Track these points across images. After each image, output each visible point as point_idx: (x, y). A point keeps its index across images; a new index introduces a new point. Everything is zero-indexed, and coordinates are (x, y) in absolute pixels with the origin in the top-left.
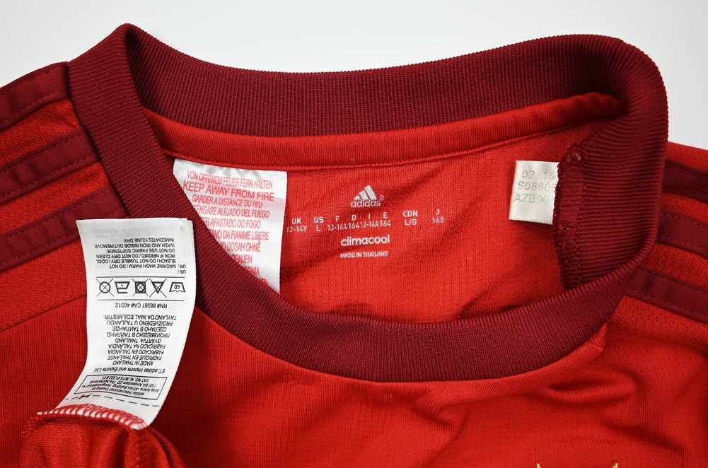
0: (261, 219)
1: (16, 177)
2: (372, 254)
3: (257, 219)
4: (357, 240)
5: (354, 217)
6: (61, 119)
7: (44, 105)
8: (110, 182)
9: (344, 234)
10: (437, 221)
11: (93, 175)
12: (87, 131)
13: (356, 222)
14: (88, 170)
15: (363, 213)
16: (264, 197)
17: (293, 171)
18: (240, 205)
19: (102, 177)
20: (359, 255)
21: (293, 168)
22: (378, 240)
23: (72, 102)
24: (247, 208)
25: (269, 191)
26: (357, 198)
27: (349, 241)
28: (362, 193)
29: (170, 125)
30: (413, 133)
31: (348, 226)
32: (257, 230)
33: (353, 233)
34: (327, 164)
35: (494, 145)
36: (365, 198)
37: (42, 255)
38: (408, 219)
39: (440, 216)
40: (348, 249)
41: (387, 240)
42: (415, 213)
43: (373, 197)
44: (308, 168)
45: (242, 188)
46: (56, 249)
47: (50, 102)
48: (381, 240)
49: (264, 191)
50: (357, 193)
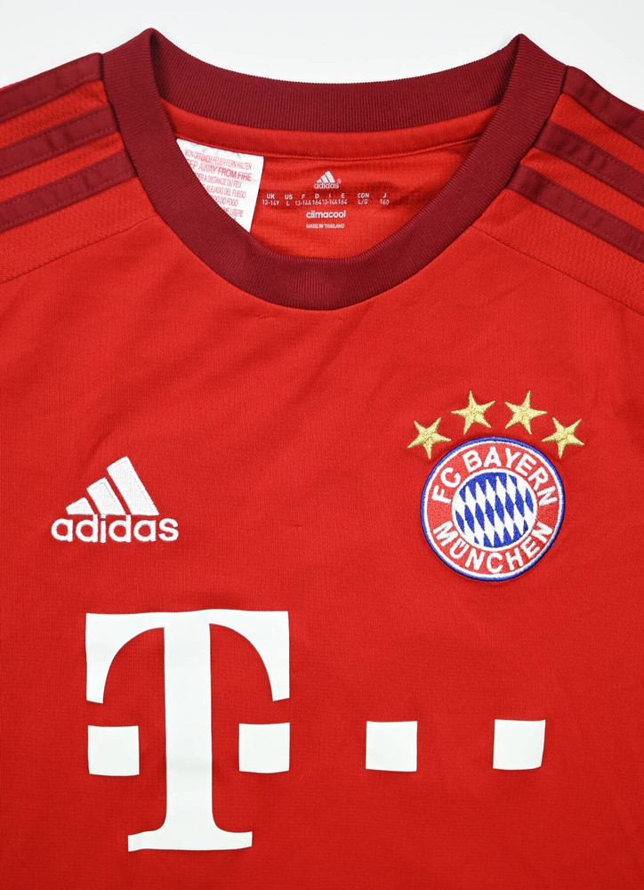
0: (239, 199)
1: (50, 143)
2: (331, 226)
3: (236, 198)
4: (319, 214)
5: (317, 196)
6: (94, 95)
7: (81, 84)
8: (126, 149)
9: (309, 208)
10: (384, 203)
11: (113, 142)
12: (112, 106)
13: (318, 200)
14: (110, 138)
15: (324, 193)
16: (243, 177)
17: (269, 157)
18: (224, 184)
19: (120, 146)
20: (321, 226)
21: (268, 155)
22: (337, 215)
23: (104, 83)
24: (229, 187)
25: (248, 171)
26: (319, 181)
27: (313, 215)
28: (323, 177)
29: (176, 111)
30: (365, 136)
31: (312, 203)
32: (234, 207)
33: (317, 208)
34: (296, 154)
35: (428, 149)
36: (326, 181)
37: (65, 207)
38: (361, 199)
39: (386, 199)
40: (312, 221)
41: (344, 214)
42: (367, 195)
43: (332, 180)
44: (281, 156)
45: (227, 168)
46: (77, 201)
47: (88, 82)
48: (339, 214)
49: (244, 171)
50: (319, 177)
